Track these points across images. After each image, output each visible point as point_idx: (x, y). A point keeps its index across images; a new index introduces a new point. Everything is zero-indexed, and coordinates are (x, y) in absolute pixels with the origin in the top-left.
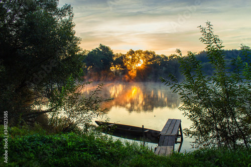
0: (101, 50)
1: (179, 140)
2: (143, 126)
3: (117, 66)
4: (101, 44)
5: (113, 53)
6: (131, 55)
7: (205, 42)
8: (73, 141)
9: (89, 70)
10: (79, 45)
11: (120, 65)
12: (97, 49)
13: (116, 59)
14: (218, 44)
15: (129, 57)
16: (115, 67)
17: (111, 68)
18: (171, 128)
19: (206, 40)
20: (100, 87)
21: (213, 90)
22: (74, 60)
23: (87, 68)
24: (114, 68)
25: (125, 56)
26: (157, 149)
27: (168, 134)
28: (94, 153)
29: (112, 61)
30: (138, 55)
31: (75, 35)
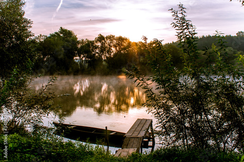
0: (61, 35)
1: (150, 144)
2: (106, 127)
3: (82, 56)
4: (61, 28)
5: (77, 39)
6: (100, 42)
7: (177, 28)
8: (15, 143)
9: (46, 61)
10: (29, 30)
11: (86, 55)
12: (56, 33)
13: (82, 47)
14: (190, 30)
15: (97, 44)
16: (80, 56)
17: (75, 58)
18: (139, 129)
19: (178, 25)
20: (53, 80)
21: (184, 84)
22: (22, 47)
23: (44, 58)
24: (78, 58)
25: (92, 43)
26: (118, 152)
27: (134, 135)
28: (38, 155)
29: (76, 48)
30: (108, 41)
31: (24, 17)
